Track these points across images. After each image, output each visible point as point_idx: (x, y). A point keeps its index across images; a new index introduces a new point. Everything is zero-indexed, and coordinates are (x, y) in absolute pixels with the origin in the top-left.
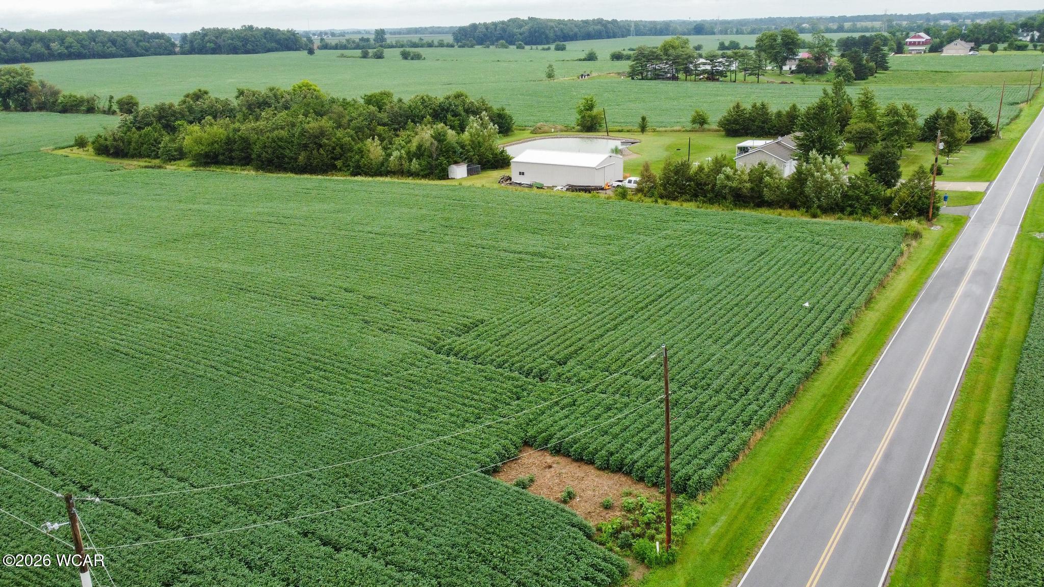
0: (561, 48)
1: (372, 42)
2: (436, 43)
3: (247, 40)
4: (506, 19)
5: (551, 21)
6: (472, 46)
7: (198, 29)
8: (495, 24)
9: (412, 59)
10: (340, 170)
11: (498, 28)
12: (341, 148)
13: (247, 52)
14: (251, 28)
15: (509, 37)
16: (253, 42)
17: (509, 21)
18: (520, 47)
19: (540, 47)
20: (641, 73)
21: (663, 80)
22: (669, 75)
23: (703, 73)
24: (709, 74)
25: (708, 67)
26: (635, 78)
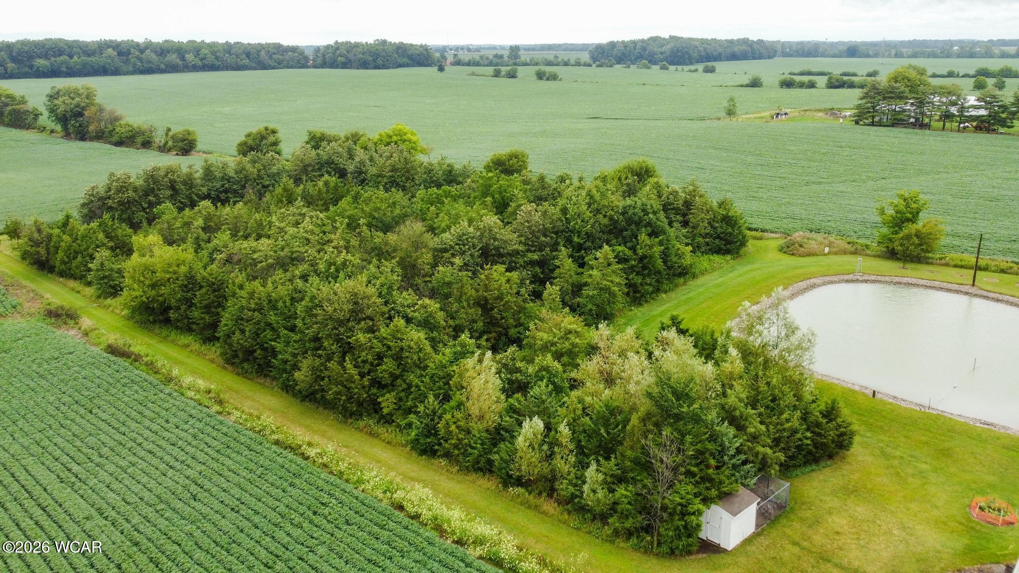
0: (710, 70)
1: (506, 58)
2: (572, 62)
3: (378, 54)
4: (646, 36)
5: (693, 39)
6: (611, 66)
7: (331, 42)
8: (634, 42)
9: (548, 79)
10: (388, 420)
11: (638, 47)
12: (398, 357)
13: (377, 67)
14: (384, 42)
15: (649, 56)
16: (383, 57)
17: (649, 39)
18: (664, 68)
19: (686, 68)
20: (873, 117)
21: (905, 127)
22: (912, 120)
23: (973, 121)
24: (983, 121)
25: (983, 112)
26: (861, 123)
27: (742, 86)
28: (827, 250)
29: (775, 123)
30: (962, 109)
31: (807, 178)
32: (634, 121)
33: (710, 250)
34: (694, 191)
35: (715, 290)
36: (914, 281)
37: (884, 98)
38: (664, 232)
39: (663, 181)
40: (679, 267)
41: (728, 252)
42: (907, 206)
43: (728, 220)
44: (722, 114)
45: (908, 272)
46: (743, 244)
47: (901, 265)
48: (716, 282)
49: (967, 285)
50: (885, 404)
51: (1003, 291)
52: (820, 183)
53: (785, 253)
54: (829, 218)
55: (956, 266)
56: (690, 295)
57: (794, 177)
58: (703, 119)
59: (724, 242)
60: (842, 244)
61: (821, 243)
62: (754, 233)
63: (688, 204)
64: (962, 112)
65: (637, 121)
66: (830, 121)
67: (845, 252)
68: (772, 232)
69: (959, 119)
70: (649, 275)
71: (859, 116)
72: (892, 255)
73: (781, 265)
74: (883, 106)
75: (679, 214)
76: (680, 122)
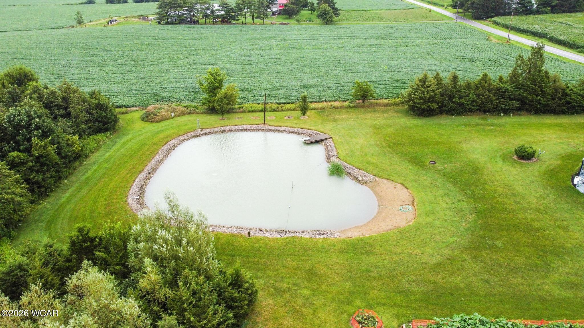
20: (168, 19)
21: (186, 24)
22: (188, 19)
23: (219, 18)
24: (224, 18)
25: (222, 13)
26: (161, 23)
27: (82, 4)
28: (173, 114)
29: (110, 27)
30: (213, 11)
31: (143, 63)
32: (11, 33)
33: (93, 131)
34: (68, 89)
35: (106, 165)
36: (233, 128)
37: (171, 8)
38: (51, 131)
39: (40, 84)
40: (73, 154)
41: (106, 130)
42: (215, 79)
43: (100, 107)
44: (75, 23)
45: (226, 122)
46: (116, 121)
47: (220, 117)
48: (104, 157)
49: (261, 124)
50: (259, 240)
51: (281, 124)
52: (152, 65)
53: (146, 121)
54: (166, 90)
55: (249, 112)
56: (87, 175)
57: (134, 63)
58: (62, 27)
59: (102, 124)
60: (181, 109)
61: (168, 111)
62: (120, 110)
63: (66, 100)
64: (213, 13)
65: (13, 32)
66: (144, 24)
67: (183, 114)
68: (133, 107)
69: (212, 17)
70: (48, 170)
71: (159, 19)
72: (212, 111)
73: (147, 132)
74: (171, 12)
75: (61, 108)
76: (46, 30)
